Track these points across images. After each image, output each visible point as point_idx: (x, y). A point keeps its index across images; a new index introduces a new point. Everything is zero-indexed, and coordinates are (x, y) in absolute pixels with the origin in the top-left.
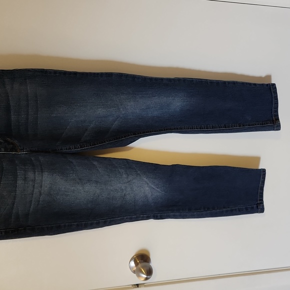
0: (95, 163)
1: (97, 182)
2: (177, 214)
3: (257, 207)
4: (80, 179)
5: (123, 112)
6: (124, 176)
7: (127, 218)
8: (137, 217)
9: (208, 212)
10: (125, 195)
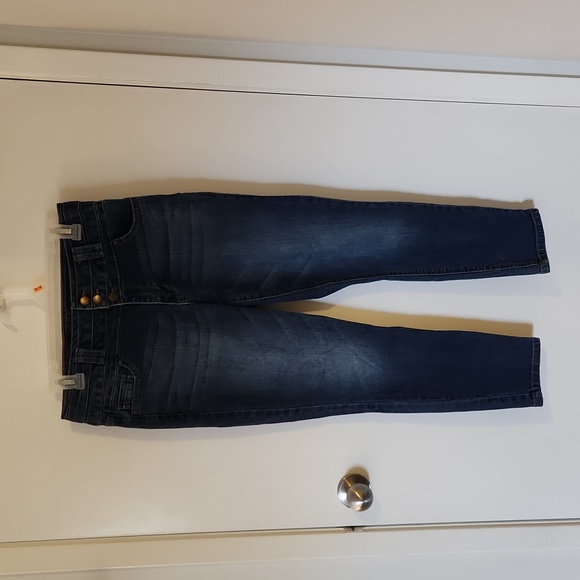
0: (280, 320)
1: (283, 350)
2: (405, 403)
3: (531, 396)
4: (259, 345)
5: (316, 250)
6: (322, 342)
7: (328, 408)
8: (343, 407)
9: (452, 402)
10: (324, 372)
